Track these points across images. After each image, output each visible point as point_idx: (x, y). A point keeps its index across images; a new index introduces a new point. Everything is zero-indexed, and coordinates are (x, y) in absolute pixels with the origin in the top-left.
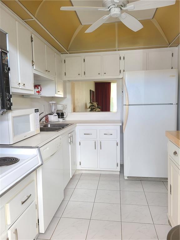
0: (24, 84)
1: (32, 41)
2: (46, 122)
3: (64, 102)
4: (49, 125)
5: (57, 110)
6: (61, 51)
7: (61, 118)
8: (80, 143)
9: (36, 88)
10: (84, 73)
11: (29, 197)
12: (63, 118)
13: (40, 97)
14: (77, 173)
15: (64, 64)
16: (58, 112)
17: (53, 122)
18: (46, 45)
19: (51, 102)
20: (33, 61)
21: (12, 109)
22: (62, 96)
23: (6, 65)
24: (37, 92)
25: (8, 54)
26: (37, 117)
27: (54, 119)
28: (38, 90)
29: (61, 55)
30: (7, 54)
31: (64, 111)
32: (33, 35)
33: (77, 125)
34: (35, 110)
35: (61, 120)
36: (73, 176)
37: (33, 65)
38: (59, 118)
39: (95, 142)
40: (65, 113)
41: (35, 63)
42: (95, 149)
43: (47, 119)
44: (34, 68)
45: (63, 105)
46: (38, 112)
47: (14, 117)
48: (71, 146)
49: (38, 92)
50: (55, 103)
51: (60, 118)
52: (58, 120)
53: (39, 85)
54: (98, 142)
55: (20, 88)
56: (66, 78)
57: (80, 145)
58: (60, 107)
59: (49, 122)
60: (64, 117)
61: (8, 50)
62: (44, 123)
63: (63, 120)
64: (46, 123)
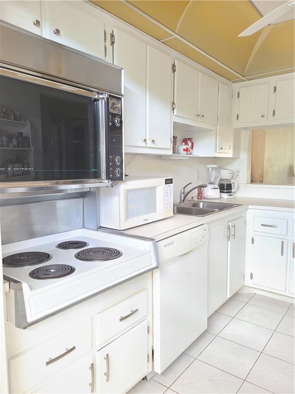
0: (153, 141)
1: (175, 71)
2: (198, 198)
3: (234, 167)
4: (201, 203)
5: (221, 180)
6: (231, 79)
7: (226, 192)
8: (253, 240)
9: (184, 143)
10: (272, 113)
11: (133, 313)
12: (231, 192)
13: (188, 158)
14: (246, 291)
15: (238, 100)
16: (223, 182)
17: (211, 199)
18: (200, 73)
19: (208, 166)
20: (173, 103)
21: (124, 179)
22: (230, 155)
23: (119, 115)
24: (184, 150)
25: (123, 99)
26: (169, 192)
27: (212, 193)
28: (185, 147)
29: (234, 84)
30: (120, 99)
31: (232, 181)
32: (176, 62)
33: (250, 207)
34: (166, 180)
35: (225, 196)
36: (235, 296)
37: (173, 109)
38: (221, 192)
39: (283, 242)
40: (234, 183)
41: (176, 107)
42: (282, 255)
43: (200, 194)
44: (175, 114)
45: (232, 171)
46: (172, 183)
47: (128, 191)
48: (231, 242)
49: (186, 150)
50: (216, 168)
51: (224, 192)
52: (220, 196)
53: (190, 139)
54: (289, 243)
55: (147, 146)
56: (237, 125)
57: (253, 243)
58: (225, 175)
59: (204, 198)
60: (233, 191)
61: (123, 93)
62: (196, 199)
63: (230, 197)
64: (198, 200)
